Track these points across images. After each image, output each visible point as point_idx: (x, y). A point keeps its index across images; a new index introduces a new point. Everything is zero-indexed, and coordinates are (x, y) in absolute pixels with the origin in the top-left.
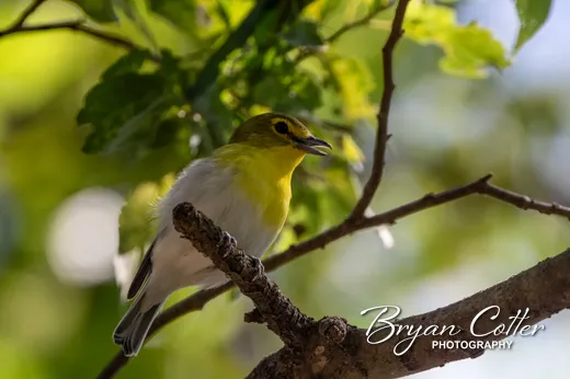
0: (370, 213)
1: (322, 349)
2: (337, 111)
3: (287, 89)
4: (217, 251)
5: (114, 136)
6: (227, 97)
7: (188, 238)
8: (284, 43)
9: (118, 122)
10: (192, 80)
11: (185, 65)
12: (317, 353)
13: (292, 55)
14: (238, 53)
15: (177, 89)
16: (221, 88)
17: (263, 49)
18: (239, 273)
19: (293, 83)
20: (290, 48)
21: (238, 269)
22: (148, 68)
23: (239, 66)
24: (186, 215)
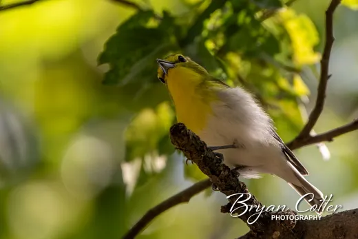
0: (313, 133)
1: (278, 233)
2: (290, 57)
3: (255, 39)
4: (202, 159)
5: (126, 73)
6: (210, 45)
7: (181, 149)
8: (252, 6)
9: (129, 63)
10: (184, 32)
11: (179, 22)
12: (274, 236)
13: (258, 15)
14: (218, 13)
15: (173, 39)
16: (206, 39)
17: (237, 10)
18: (218, 176)
19: (259, 36)
20: (257, 9)
21: (218, 172)
22: (152, 23)
23: (219, 23)
24: (180, 132)
